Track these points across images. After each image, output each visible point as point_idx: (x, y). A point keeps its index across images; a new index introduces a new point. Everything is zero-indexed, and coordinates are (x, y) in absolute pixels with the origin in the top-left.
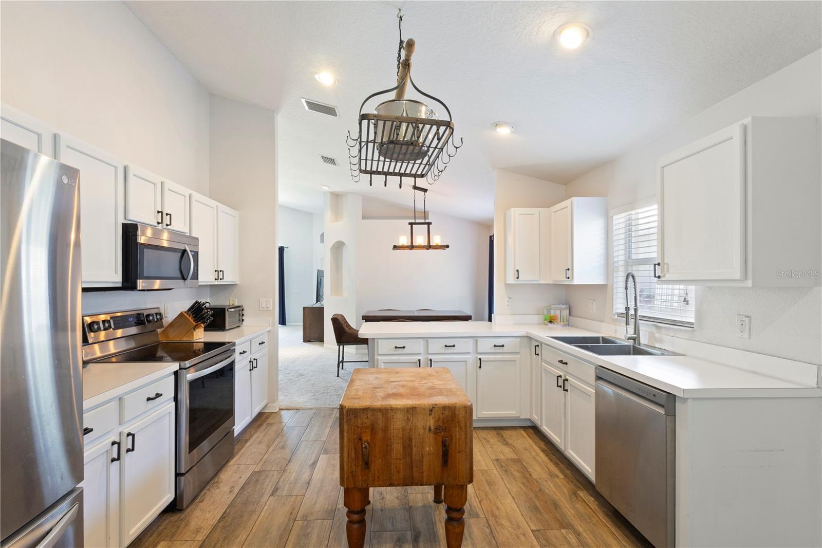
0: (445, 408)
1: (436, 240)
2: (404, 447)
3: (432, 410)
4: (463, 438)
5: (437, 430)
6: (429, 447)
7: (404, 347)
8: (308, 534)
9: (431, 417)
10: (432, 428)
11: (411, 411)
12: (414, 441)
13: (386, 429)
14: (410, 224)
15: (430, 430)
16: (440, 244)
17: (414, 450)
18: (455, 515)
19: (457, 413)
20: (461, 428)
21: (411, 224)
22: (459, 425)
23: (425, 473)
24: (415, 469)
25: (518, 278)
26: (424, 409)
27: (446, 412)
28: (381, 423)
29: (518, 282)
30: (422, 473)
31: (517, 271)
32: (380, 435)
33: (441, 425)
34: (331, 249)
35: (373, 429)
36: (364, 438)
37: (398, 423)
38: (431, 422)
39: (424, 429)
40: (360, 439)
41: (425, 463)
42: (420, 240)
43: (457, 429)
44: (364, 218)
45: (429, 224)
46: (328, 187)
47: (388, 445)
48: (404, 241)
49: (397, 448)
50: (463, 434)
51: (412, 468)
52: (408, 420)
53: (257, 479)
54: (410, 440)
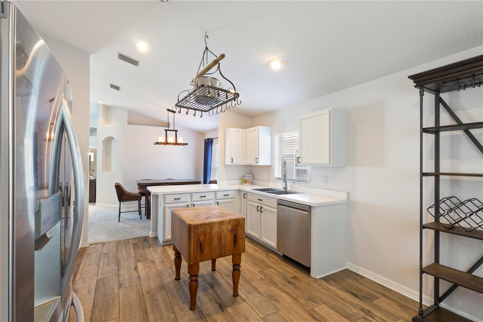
0: (235, 220)
1: (180, 140)
2: (218, 240)
3: (230, 222)
4: (242, 232)
5: (232, 231)
6: (228, 239)
7: (180, 199)
8: (156, 299)
9: (230, 225)
10: (230, 229)
11: (221, 223)
12: (222, 237)
13: (211, 233)
14: (165, 130)
15: (229, 230)
16: (182, 143)
17: (223, 240)
18: (237, 267)
19: (240, 221)
20: (241, 228)
21: (166, 130)
22: (241, 227)
23: (227, 251)
24: (223, 250)
25: (232, 162)
26: (227, 221)
27: (236, 222)
28: (208, 231)
29: (232, 164)
30: (226, 251)
31: (232, 158)
32: (208, 236)
33: (234, 228)
34: (103, 141)
35: (205, 234)
36: (201, 239)
37: (216, 229)
38: (230, 227)
39: (227, 230)
40: (199, 239)
41: (227, 246)
42: (171, 140)
43: (240, 229)
44: (129, 123)
45: (176, 131)
46: (103, 101)
47: (211, 240)
48: (162, 139)
49: (215, 241)
50: (242, 230)
51: (222, 249)
52: (220, 227)
53: (103, 283)
54: (221, 236)
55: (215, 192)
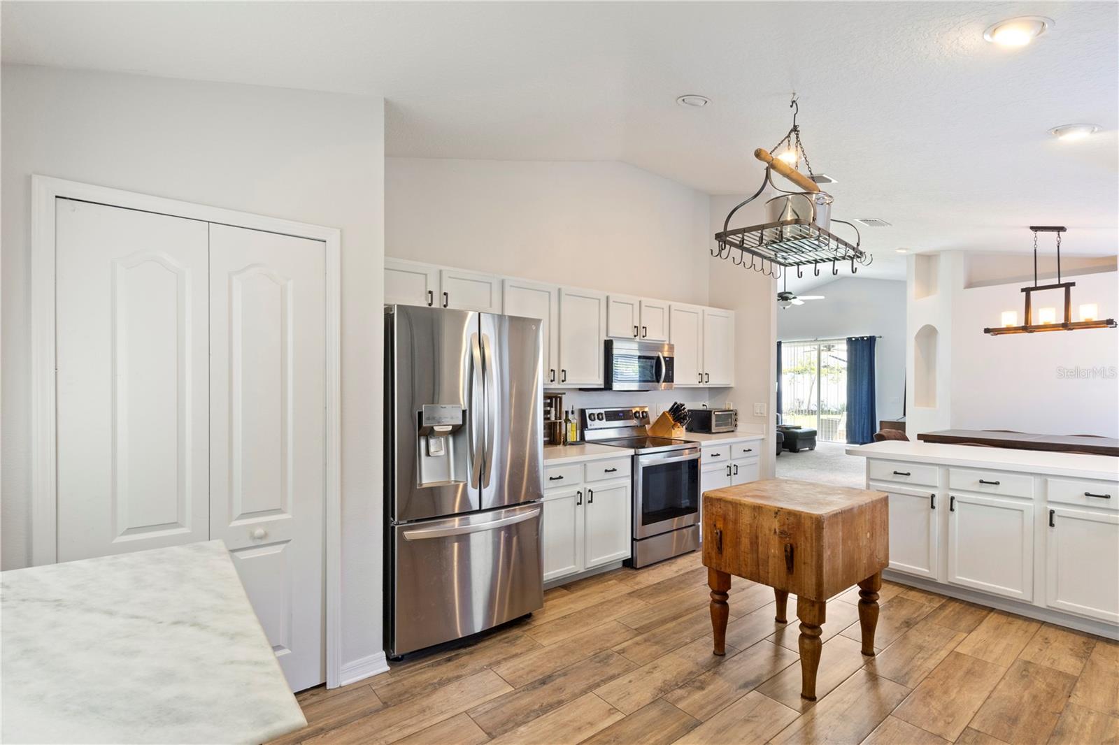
0: (790, 513)
2: (751, 543)
3: (777, 513)
4: (809, 549)
5: (783, 534)
6: (775, 550)
7: (908, 474)
9: (776, 520)
10: (777, 531)
11: (758, 509)
12: (760, 539)
13: (736, 522)
14: (1023, 290)
15: (775, 532)
16: (1095, 319)
17: (760, 549)
19: (803, 521)
20: (806, 538)
21: (1027, 291)
22: (805, 535)
23: (770, 574)
24: (761, 567)
26: (770, 511)
27: (792, 519)
28: (731, 516)
30: (768, 573)
32: (730, 526)
33: (786, 530)
34: (917, 337)
35: (725, 519)
36: (718, 526)
37: (746, 518)
38: (776, 525)
39: (770, 530)
40: (715, 526)
41: (770, 564)
43: (802, 539)
44: (970, 285)
45: (1068, 286)
47: (737, 538)
48: (1012, 318)
49: (745, 542)
50: (809, 545)
51: (759, 566)
52: (755, 517)
54: (757, 537)
55: (1045, 477)
